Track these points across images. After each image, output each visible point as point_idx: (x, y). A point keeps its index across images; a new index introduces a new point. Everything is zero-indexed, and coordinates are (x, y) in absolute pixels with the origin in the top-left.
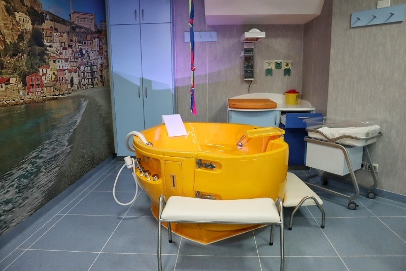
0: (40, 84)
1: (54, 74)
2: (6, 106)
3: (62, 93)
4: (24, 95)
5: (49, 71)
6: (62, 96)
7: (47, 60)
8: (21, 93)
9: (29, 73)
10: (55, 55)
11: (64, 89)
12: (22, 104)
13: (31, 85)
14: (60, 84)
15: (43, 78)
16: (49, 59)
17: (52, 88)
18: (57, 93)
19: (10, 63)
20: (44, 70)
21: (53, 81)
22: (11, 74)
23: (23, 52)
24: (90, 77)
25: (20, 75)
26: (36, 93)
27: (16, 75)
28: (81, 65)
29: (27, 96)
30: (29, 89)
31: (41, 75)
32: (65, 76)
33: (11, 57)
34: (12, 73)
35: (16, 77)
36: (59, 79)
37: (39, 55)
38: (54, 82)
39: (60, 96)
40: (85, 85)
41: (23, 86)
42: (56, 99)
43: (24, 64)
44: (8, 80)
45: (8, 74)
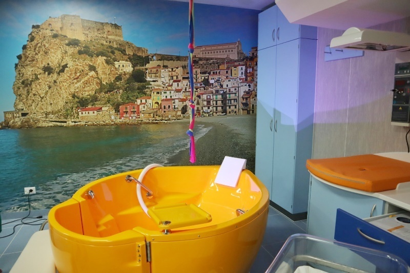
0: (136, 111)
1: (158, 103)
2: (96, 125)
3: (167, 119)
4: (116, 119)
5: (149, 101)
6: (166, 122)
7: (148, 93)
8: (113, 117)
9: (123, 103)
10: (161, 88)
11: (170, 116)
12: (113, 125)
13: (124, 112)
14: (165, 112)
15: (141, 107)
16: (151, 91)
17: (152, 115)
18: (158, 118)
19: (104, 97)
20: (144, 101)
21: (153, 109)
22: (104, 104)
23: (119, 88)
24: (215, 105)
25: (113, 105)
26: (130, 118)
27: (109, 105)
28: (203, 94)
29: (119, 120)
30: (123, 114)
31: (139, 104)
32: (174, 104)
33: (106, 93)
34: (105, 103)
35: (109, 107)
36: (163, 107)
37: (138, 89)
38: (156, 110)
39: (164, 121)
40: (208, 113)
41: (115, 113)
42: (157, 123)
43: (119, 97)
44: (101, 108)
45: (101, 105)
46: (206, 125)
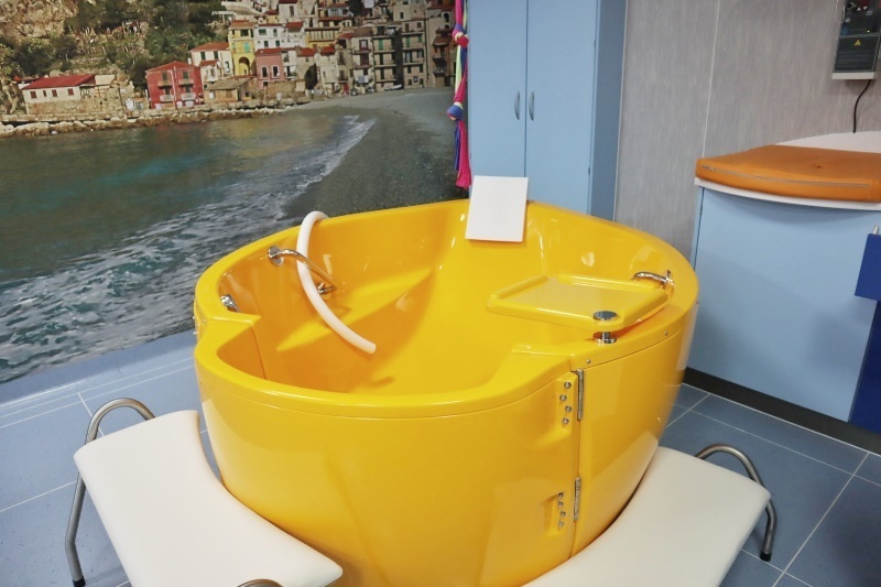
0: (191, 85)
1: (244, 60)
2: (83, 129)
3: (272, 102)
4: (139, 108)
5: (225, 55)
6: (271, 111)
7: (218, 32)
8: (130, 105)
9: (155, 63)
10: (250, 18)
11: (279, 96)
12: (132, 126)
13: (161, 88)
14: (266, 84)
15: (203, 72)
16: (226, 27)
17: (235, 93)
18: (251, 103)
19: (95, 44)
20: (210, 56)
21: (237, 78)
22: (98, 66)
23: (137, 18)
24: (378, 65)
25: (126, 67)
26: (180, 104)
27: (113, 68)
28: (350, 36)
29: (148, 112)
30: (158, 95)
31: (197, 64)
32: (286, 64)
33: (100, 30)
34: (103, 64)
35: (115, 73)
36: (260, 72)
37: (192, 20)
38: (244, 80)
39: (265, 110)
40: (365, 84)
41: (135, 91)
42: (249, 115)
43: (141, 43)
44: (92, 79)
45: (91, 67)
46: (363, 114)
